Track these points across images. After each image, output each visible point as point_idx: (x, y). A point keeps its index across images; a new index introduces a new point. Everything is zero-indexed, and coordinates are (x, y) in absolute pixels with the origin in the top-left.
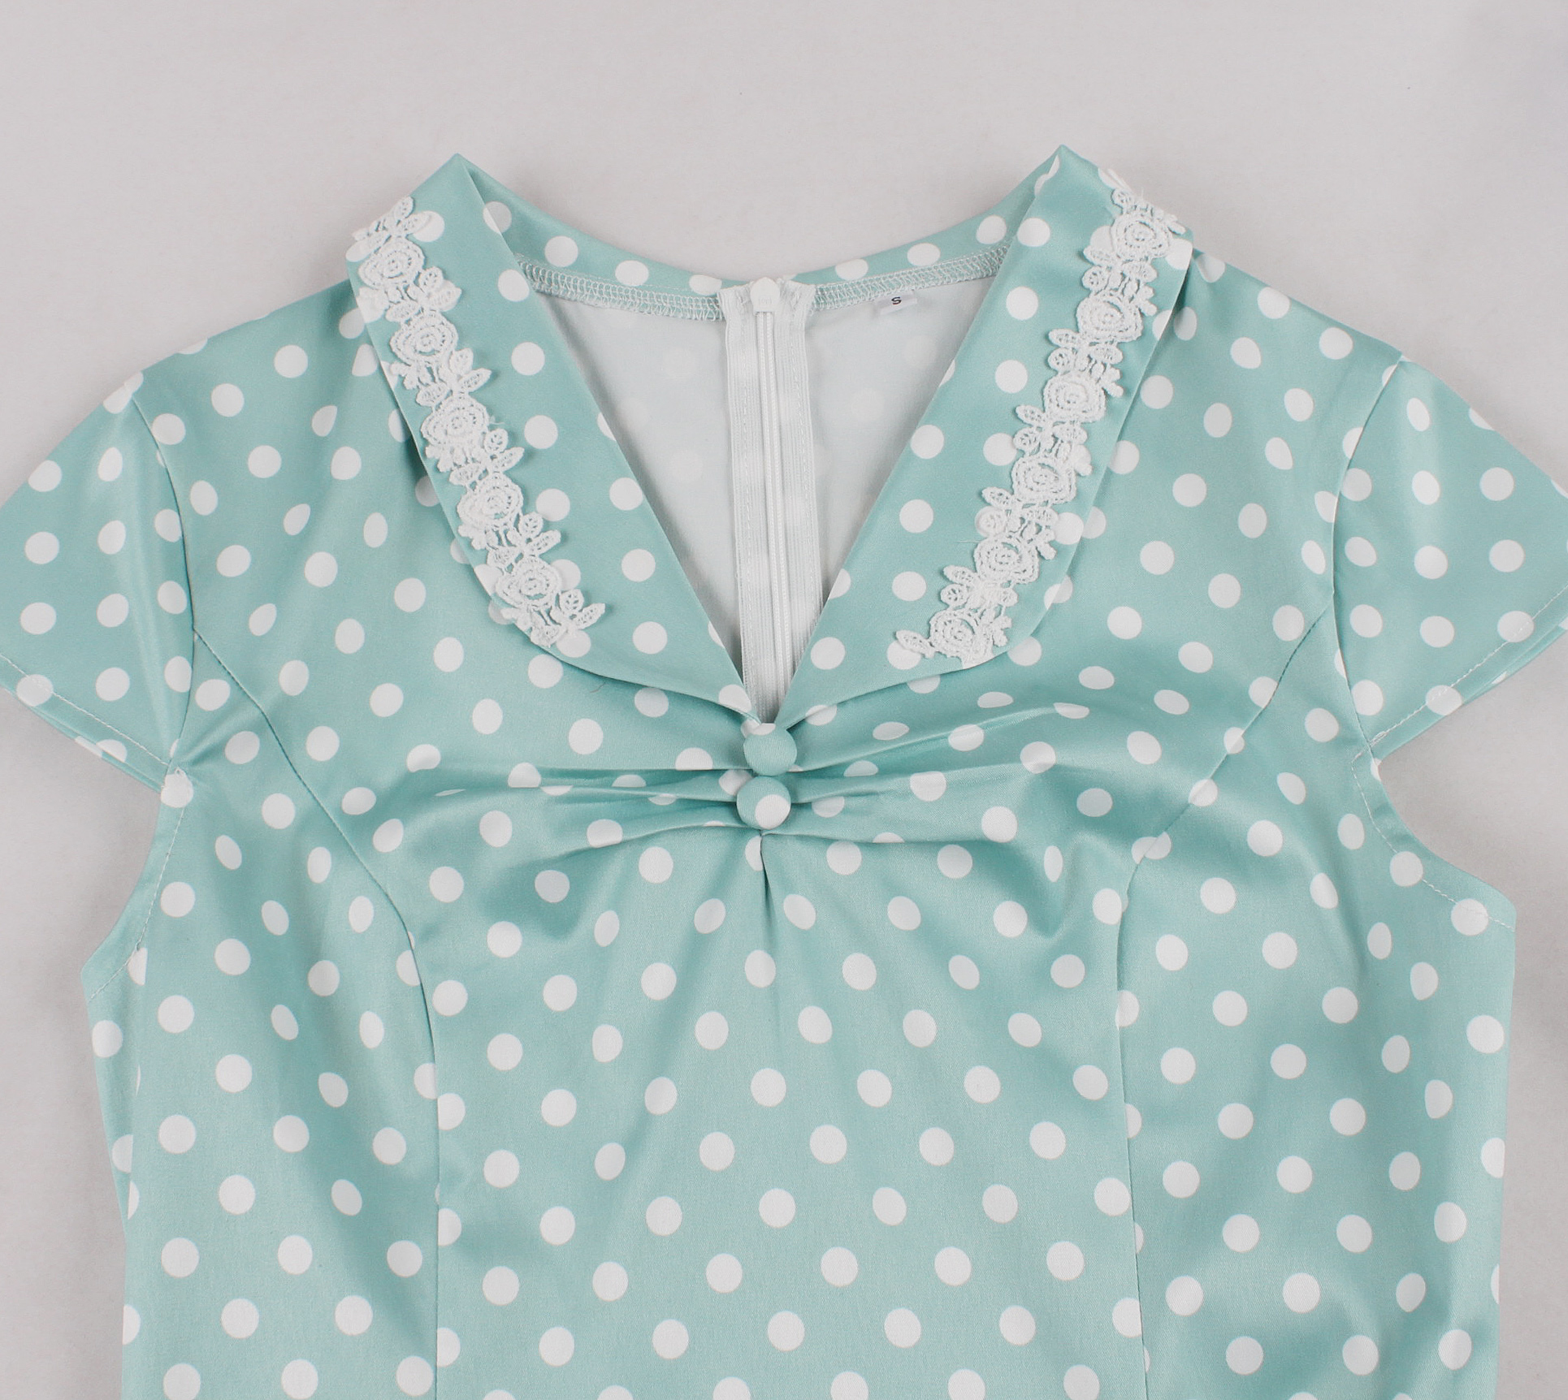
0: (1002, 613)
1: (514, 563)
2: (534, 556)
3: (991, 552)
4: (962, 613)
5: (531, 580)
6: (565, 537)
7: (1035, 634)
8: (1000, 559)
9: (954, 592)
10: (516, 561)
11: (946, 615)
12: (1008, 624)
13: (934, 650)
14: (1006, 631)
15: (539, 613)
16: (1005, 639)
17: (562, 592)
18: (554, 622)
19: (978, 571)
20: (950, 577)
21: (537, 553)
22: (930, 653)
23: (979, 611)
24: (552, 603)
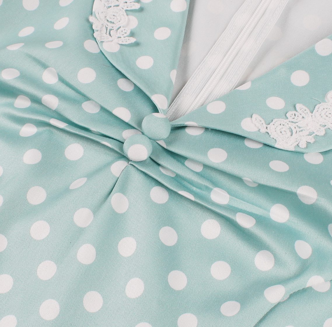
0: (312, 135)
1: (112, 6)
2: (123, 9)
3: (325, 109)
4: (292, 125)
5: (114, 15)
6: (141, 10)
7: (324, 153)
8: (327, 114)
9: (295, 115)
10: (114, 6)
11: (283, 121)
12: (312, 141)
13: (266, 130)
14: (308, 143)
15: (107, 28)
16: (305, 146)
17: (123, 27)
18: (110, 35)
19: (313, 113)
20: (297, 108)
21: (125, 8)
22: (263, 130)
23: (301, 129)
24: (115, 28)
